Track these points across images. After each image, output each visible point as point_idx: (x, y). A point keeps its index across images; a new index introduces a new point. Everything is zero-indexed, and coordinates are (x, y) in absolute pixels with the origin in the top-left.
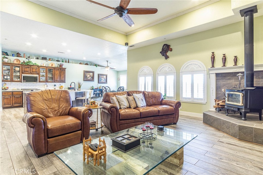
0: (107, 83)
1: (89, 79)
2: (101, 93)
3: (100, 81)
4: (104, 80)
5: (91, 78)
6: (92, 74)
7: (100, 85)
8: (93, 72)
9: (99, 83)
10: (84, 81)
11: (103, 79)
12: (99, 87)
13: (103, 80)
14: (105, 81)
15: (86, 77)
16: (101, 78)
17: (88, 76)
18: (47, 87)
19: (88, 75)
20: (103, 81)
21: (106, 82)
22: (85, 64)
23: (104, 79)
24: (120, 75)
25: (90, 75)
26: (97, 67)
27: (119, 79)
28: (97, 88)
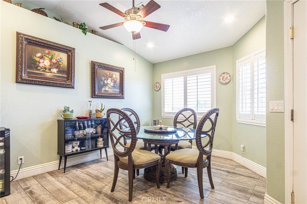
0: (123, 98)
1: (48, 75)
2: (105, 136)
3: (100, 89)
4: (114, 87)
5: (59, 72)
6: (63, 57)
7: (98, 104)
8: (69, 52)
9: (94, 95)
10: (17, 82)
11: (109, 81)
12: (97, 111)
13: (110, 86)
14: (118, 90)
15: (33, 64)
16: (103, 78)
17: (46, 63)
19: (42, 57)
20: (111, 91)
21: (120, 94)
22: (35, 10)
23: (112, 84)
24: (162, 75)
25: (54, 61)
26: (86, 34)
27: (158, 85)
28: (88, 116)
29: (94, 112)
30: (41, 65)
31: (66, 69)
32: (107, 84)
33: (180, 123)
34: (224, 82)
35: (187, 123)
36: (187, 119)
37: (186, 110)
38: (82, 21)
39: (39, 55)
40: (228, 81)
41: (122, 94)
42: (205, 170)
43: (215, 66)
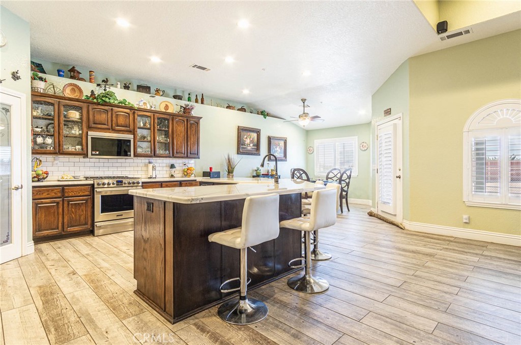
0: (286, 161)
1: (249, 148)
4: (281, 152)
5: (253, 145)
6: (254, 135)
8: (258, 132)
9: (270, 159)
10: (238, 153)
11: (278, 149)
15: (242, 144)
16: (275, 147)
18: (154, 172)
19: (246, 138)
20: (279, 156)
21: (284, 158)
22: (239, 110)
23: (281, 148)
24: (315, 141)
25: (251, 139)
26: (265, 118)
27: (311, 149)
28: (266, 173)
29: (270, 171)
30: (246, 143)
31: (256, 144)
32: (277, 151)
33: (331, 178)
34: (363, 149)
35: (335, 179)
36: (335, 176)
37: (335, 169)
38: (263, 109)
39: (245, 137)
40: (366, 148)
41: (286, 158)
42: (344, 200)
43: (357, 137)
